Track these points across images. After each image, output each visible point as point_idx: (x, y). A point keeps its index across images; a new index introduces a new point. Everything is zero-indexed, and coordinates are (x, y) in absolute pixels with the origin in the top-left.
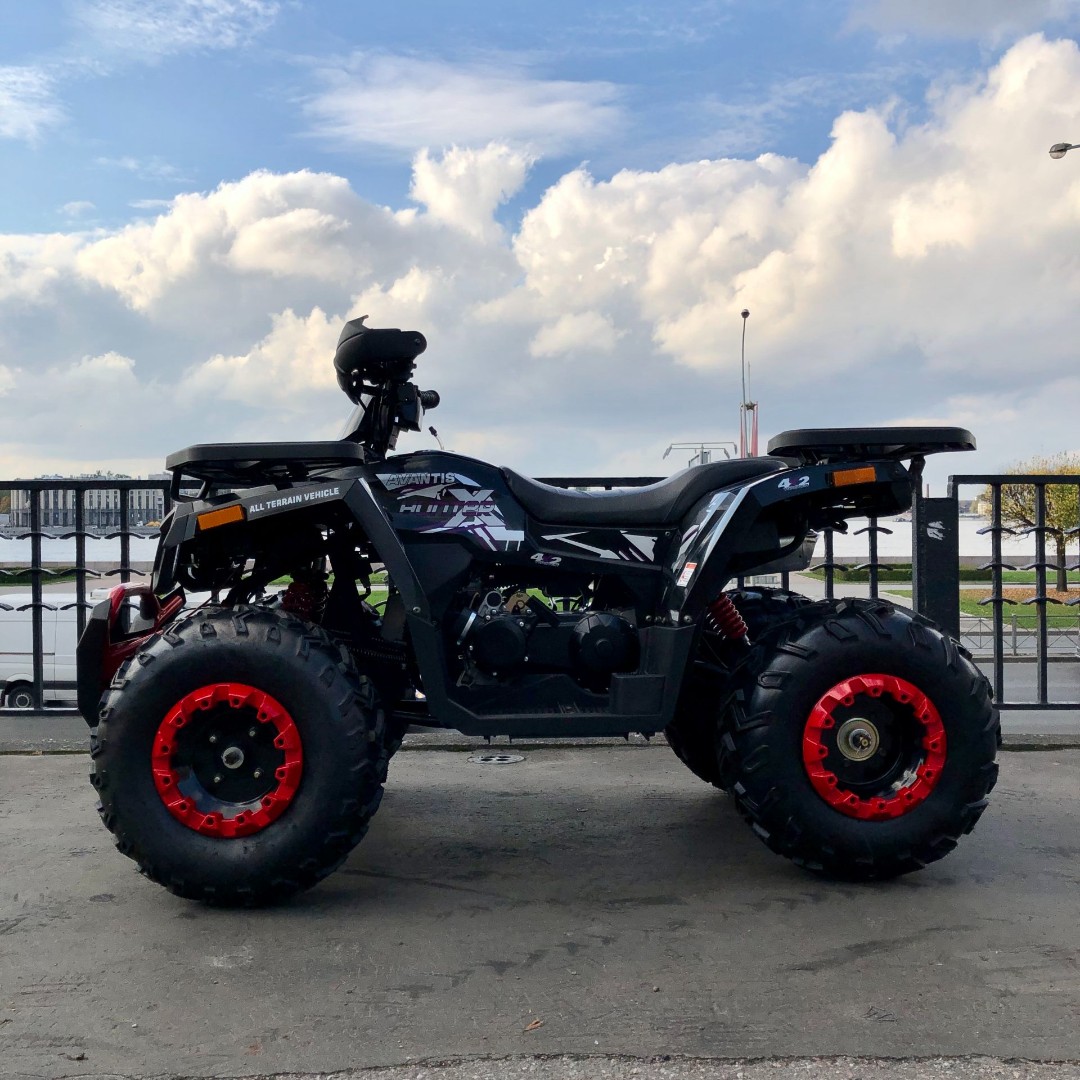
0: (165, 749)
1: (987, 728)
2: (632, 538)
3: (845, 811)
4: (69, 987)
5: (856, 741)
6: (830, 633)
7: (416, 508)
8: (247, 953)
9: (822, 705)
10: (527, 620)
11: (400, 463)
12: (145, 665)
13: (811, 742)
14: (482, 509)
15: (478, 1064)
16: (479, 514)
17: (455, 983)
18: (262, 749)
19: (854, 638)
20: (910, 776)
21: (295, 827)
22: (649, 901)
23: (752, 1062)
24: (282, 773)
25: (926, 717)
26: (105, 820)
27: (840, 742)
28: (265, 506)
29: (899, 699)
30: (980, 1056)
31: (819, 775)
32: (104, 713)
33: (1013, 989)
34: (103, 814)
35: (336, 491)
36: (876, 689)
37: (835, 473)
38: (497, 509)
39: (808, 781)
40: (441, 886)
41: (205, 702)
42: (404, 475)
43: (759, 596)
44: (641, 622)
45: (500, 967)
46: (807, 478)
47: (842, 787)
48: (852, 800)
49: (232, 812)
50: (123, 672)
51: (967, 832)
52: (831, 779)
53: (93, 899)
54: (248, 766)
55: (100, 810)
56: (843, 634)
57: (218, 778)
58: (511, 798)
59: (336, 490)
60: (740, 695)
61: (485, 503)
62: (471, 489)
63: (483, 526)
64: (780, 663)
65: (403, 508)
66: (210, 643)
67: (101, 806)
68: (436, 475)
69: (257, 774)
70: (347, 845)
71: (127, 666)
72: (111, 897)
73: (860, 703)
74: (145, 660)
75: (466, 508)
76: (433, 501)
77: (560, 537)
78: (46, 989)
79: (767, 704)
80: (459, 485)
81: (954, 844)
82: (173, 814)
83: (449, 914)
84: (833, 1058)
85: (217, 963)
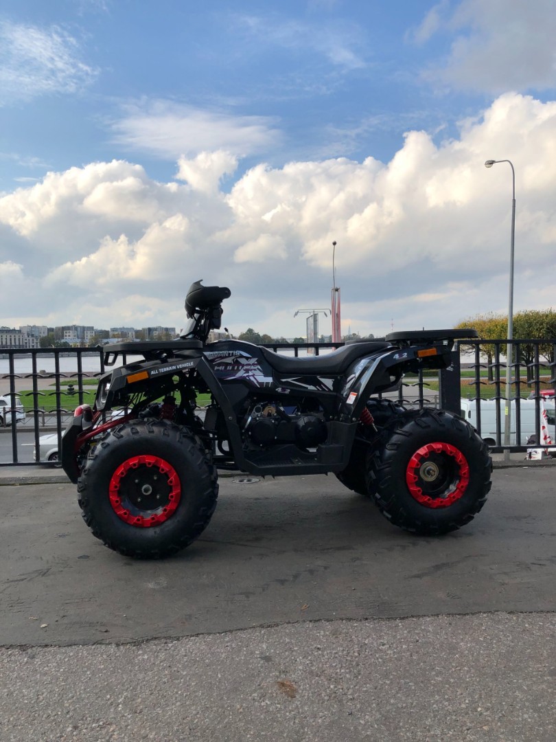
0: (116, 487)
1: (487, 466)
2: (323, 380)
3: (425, 505)
4: (87, 600)
5: (429, 472)
6: (417, 424)
7: (222, 368)
8: (163, 581)
9: (415, 457)
10: (275, 419)
11: (212, 347)
12: (104, 448)
13: (410, 474)
14: (252, 367)
15: (286, 625)
16: (251, 370)
17: (264, 590)
18: (161, 486)
19: (429, 426)
20: (453, 488)
21: (178, 521)
22: (339, 549)
23: (403, 618)
24: (172, 497)
25: (461, 461)
26: (86, 521)
27: (421, 473)
28: (158, 371)
29: (449, 454)
30: (498, 611)
31: (413, 489)
32: (85, 471)
33: (506, 582)
34: (86, 518)
35: (192, 364)
36: (439, 449)
37: (419, 352)
38: (259, 367)
39: (409, 491)
40: (242, 545)
41: (135, 465)
42: (216, 352)
43: (375, 402)
44: (328, 420)
45: (282, 582)
46: (406, 354)
47: (424, 494)
48: (429, 500)
49: (148, 515)
50: (93, 451)
51: (478, 512)
52: (419, 491)
53: (79, 558)
54: (154, 494)
55: (84, 516)
56: (424, 425)
57: (139, 500)
58: (261, 501)
60: (377, 453)
61: (254, 364)
62: (247, 358)
63: (253, 375)
64: (395, 438)
65: (216, 368)
66: (136, 437)
67: (84, 515)
68: (231, 352)
69: (158, 497)
70: (202, 528)
71: (95, 448)
72: (88, 557)
73: (432, 456)
74: (105, 445)
75: (245, 367)
76: (230, 364)
77: (289, 380)
78: (76, 601)
79: (390, 457)
80: (241, 356)
81: (473, 517)
82: (120, 517)
83: (250, 558)
84: (438, 615)
85: (151, 585)
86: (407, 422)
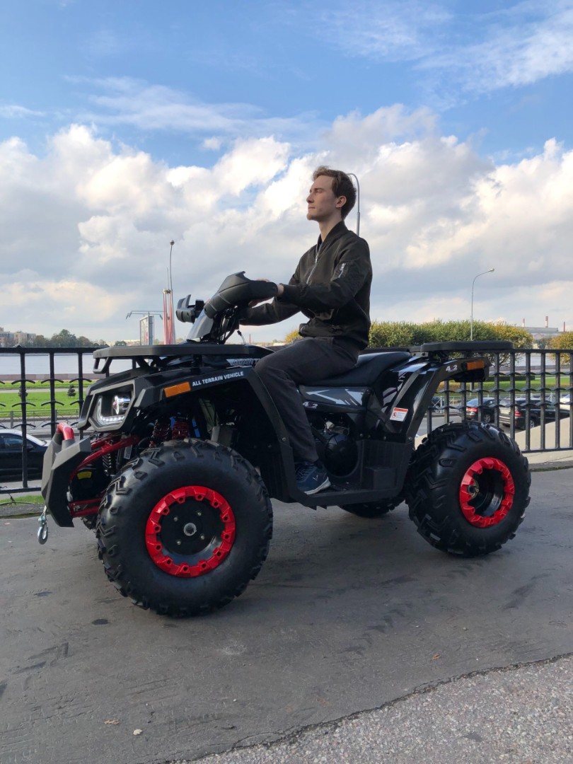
0: (156, 529)
3: (476, 525)
4: (161, 683)
5: (472, 489)
6: (470, 438)
9: (468, 474)
12: (139, 479)
13: (464, 492)
17: (369, 642)
19: (481, 440)
24: (227, 536)
25: (508, 477)
28: (201, 382)
29: (499, 470)
31: (466, 507)
36: (490, 465)
37: (467, 363)
39: (462, 512)
41: (180, 499)
42: (241, 360)
44: (358, 438)
46: (457, 366)
47: (476, 513)
48: (481, 519)
50: (121, 482)
52: (473, 510)
53: (93, 623)
54: (198, 533)
56: (477, 439)
57: (179, 542)
59: (242, 373)
60: (429, 470)
66: (181, 464)
69: (203, 537)
74: (140, 476)
77: (316, 393)
79: (441, 475)
82: (161, 568)
85: (227, 652)
86: (458, 436)
